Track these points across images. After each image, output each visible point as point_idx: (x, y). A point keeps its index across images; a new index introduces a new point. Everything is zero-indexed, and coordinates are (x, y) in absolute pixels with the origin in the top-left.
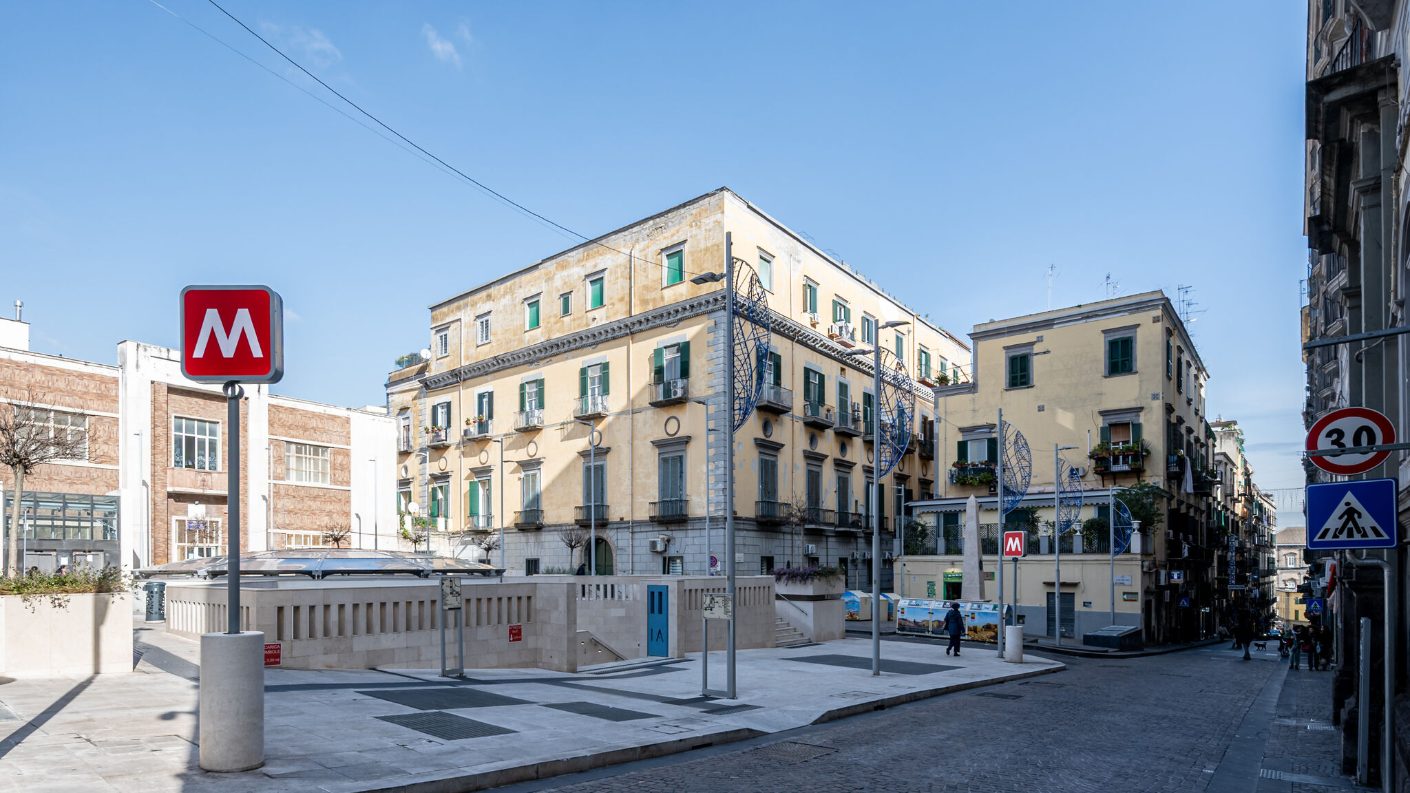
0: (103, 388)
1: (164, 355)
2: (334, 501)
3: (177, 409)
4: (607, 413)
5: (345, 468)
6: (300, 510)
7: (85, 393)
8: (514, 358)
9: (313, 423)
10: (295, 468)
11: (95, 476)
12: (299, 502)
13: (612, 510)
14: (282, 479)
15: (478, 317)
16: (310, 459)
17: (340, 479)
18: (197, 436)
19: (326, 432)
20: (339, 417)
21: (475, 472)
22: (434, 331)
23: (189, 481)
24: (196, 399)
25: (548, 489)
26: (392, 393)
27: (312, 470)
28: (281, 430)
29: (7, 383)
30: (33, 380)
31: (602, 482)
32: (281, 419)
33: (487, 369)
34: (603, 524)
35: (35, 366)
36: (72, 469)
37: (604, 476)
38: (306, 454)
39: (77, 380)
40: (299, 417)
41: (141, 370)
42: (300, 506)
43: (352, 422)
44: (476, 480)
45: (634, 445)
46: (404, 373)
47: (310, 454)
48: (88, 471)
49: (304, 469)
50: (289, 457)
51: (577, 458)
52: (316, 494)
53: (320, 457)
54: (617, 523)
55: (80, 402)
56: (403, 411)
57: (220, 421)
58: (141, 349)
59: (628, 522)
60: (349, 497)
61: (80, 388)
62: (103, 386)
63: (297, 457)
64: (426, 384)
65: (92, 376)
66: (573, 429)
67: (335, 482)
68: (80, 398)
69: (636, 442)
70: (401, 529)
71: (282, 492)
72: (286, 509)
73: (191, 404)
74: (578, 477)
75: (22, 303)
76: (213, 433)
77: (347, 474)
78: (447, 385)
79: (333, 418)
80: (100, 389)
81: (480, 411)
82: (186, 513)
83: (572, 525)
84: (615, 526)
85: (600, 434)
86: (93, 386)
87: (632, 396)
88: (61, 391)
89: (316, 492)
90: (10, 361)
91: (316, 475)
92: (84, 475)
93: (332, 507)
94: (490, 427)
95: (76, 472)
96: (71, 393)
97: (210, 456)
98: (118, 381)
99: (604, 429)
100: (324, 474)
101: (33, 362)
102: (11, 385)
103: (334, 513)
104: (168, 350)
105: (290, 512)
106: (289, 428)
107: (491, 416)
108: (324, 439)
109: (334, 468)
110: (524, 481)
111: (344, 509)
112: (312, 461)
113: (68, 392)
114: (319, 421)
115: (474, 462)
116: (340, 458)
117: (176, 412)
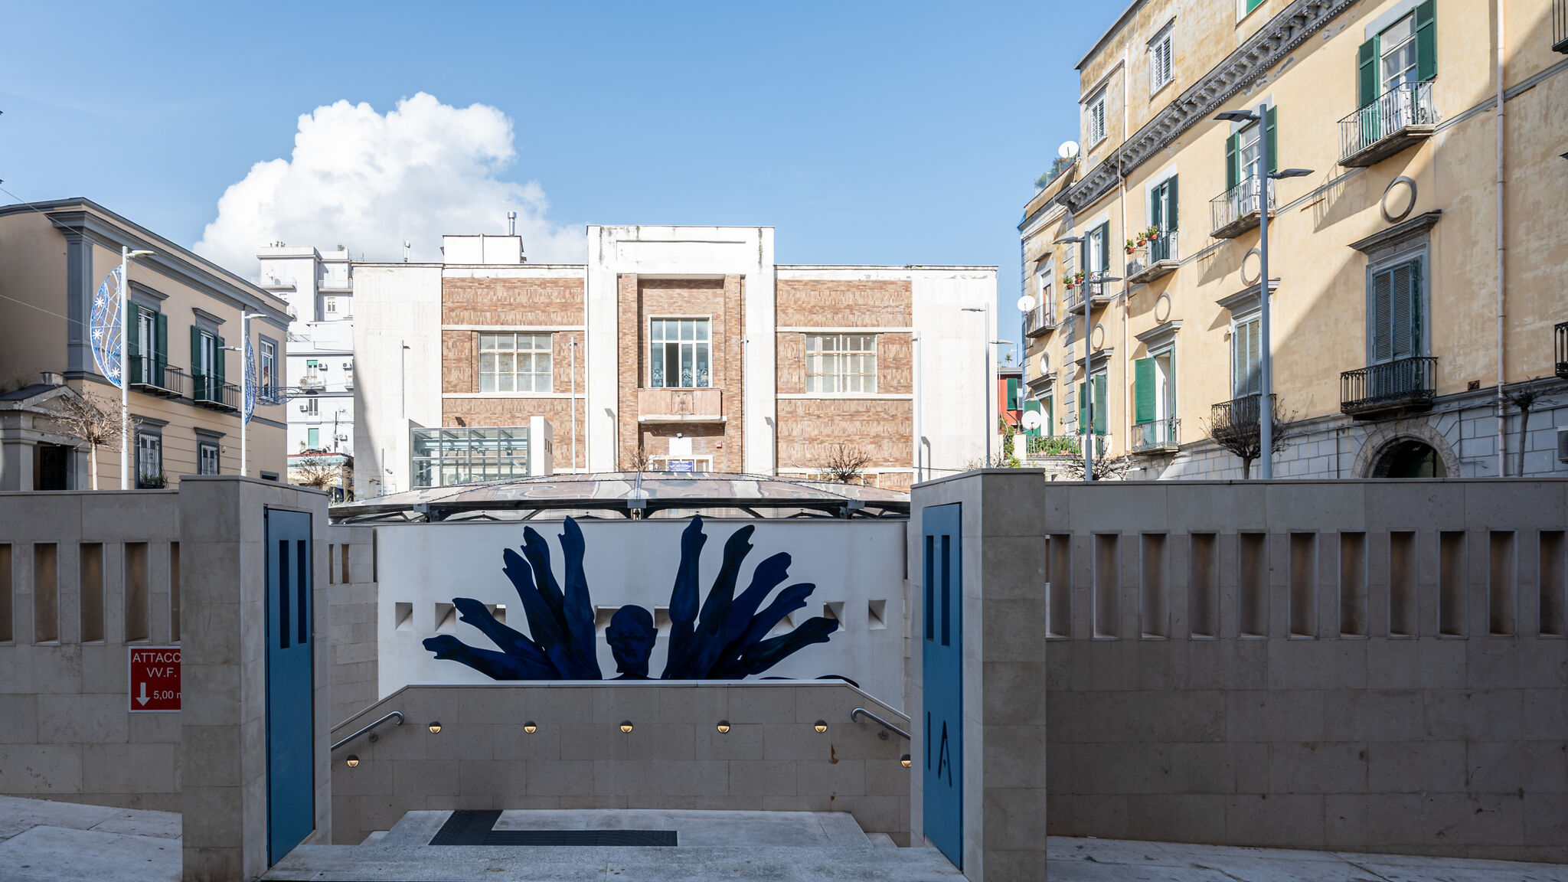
0: (567, 294)
1: (633, 236)
2: (884, 419)
3: (655, 308)
4: (1429, 126)
5: (903, 364)
6: (828, 436)
7: (548, 305)
8: (1213, 91)
9: (849, 299)
10: (821, 371)
11: (560, 410)
12: (826, 425)
13: (1445, 368)
14: (800, 391)
15: (1150, 43)
16: (845, 356)
17: (895, 383)
18: (680, 342)
19: (871, 309)
20: (892, 283)
21: (1149, 339)
22: (1084, 106)
23: (663, 405)
24: (678, 291)
25: (1285, 346)
26: (1029, 238)
27: (849, 372)
28: (798, 317)
29: (470, 307)
30: (495, 298)
31: (1416, 301)
32: (799, 299)
33: (1165, 135)
34: (1422, 404)
35: (497, 280)
36: (534, 402)
37: (1423, 284)
38: (838, 349)
39: (540, 290)
40: (827, 292)
41: (605, 262)
42: (828, 431)
43: (914, 288)
44: (1149, 355)
45: (1512, 182)
46: (1043, 198)
47: (845, 348)
48: (552, 404)
49: (835, 373)
50: (812, 356)
51: (1354, 260)
52: (853, 409)
53: (862, 351)
54: (1459, 397)
55: (542, 317)
56: (1042, 263)
57: (710, 316)
58: (605, 234)
59: (1493, 391)
60: (910, 410)
61: (542, 299)
62: (568, 291)
63: (825, 355)
64: (1070, 202)
65: (555, 282)
66: (1343, 196)
67: (885, 388)
68: (543, 311)
69: (1516, 174)
70: (1006, 457)
71: (800, 411)
72: (807, 436)
73: (672, 298)
74: (1357, 301)
75: (515, 214)
76: (701, 335)
77: (906, 373)
78: (1102, 193)
79: (882, 285)
80: (564, 297)
81: (1156, 220)
82: (666, 450)
83: (1335, 419)
84: (1455, 405)
85: (1413, 184)
86: (556, 294)
87: (1502, 57)
88: (523, 306)
89: (853, 407)
90: (473, 280)
91: (855, 379)
92: (548, 408)
93: (880, 428)
94: (1173, 247)
95: (539, 406)
96: (533, 307)
97: (698, 368)
98: (583, 283)
99: (1423, 172)
100: (868, 378)
101: (494, 277)
102: (474, 309)
103: (884, 438)
104: (638, 228)
105: (812, 440)
106: (811, 312)
107: (1173, 225)
108: (867, 320)
109: (884, 365)
110: (1237, 340)
111: (902, 430)
112: (849, 358)
113: (530, 306)
114: (857, 294)
115: (1146, 322)
116: (893, 349)
117: (653, 312)
